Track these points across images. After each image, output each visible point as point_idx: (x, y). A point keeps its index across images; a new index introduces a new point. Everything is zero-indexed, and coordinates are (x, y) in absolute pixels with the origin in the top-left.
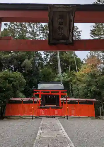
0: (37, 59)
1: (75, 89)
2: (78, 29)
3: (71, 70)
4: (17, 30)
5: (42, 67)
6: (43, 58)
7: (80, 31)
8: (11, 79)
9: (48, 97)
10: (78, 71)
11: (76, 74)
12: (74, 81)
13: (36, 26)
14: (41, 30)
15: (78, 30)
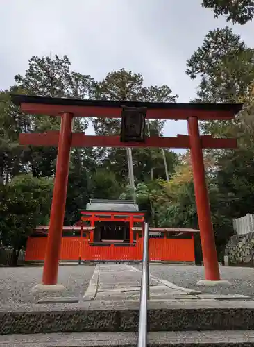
0: (82, 153)
1: (161, 216)
2: (170, 91)
3: (156, 176)
4: (41, 89)
5: (93, 171)
6: (95, 151)
7: (174, 97)
8: (37, 190)
9: (107, 229)
10: (170, 179)
11: (165, 185)
12: (159, 198)
13: (83, 82)
14: (94, 92)
15: (170, 95)
